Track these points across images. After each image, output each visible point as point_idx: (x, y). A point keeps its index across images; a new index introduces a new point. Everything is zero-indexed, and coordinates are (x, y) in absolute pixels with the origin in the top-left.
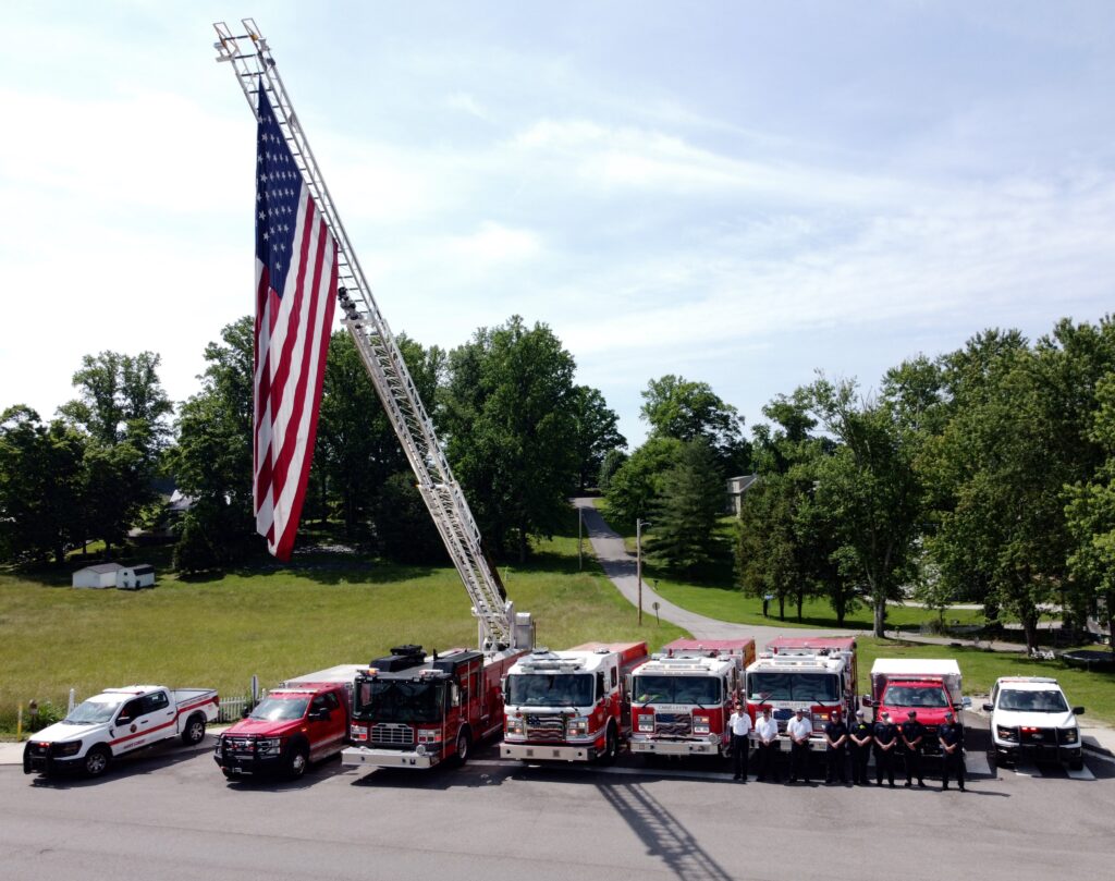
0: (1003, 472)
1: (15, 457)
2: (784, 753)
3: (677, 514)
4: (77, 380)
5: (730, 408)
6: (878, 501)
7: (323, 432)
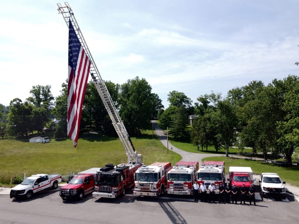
0: (259, 117)
1: (16, 111)
2: (208, 194)
3: (177, 125)
4: (31, 92)
5: (189, 98)
6: (227, 123)
7: (91, 104)
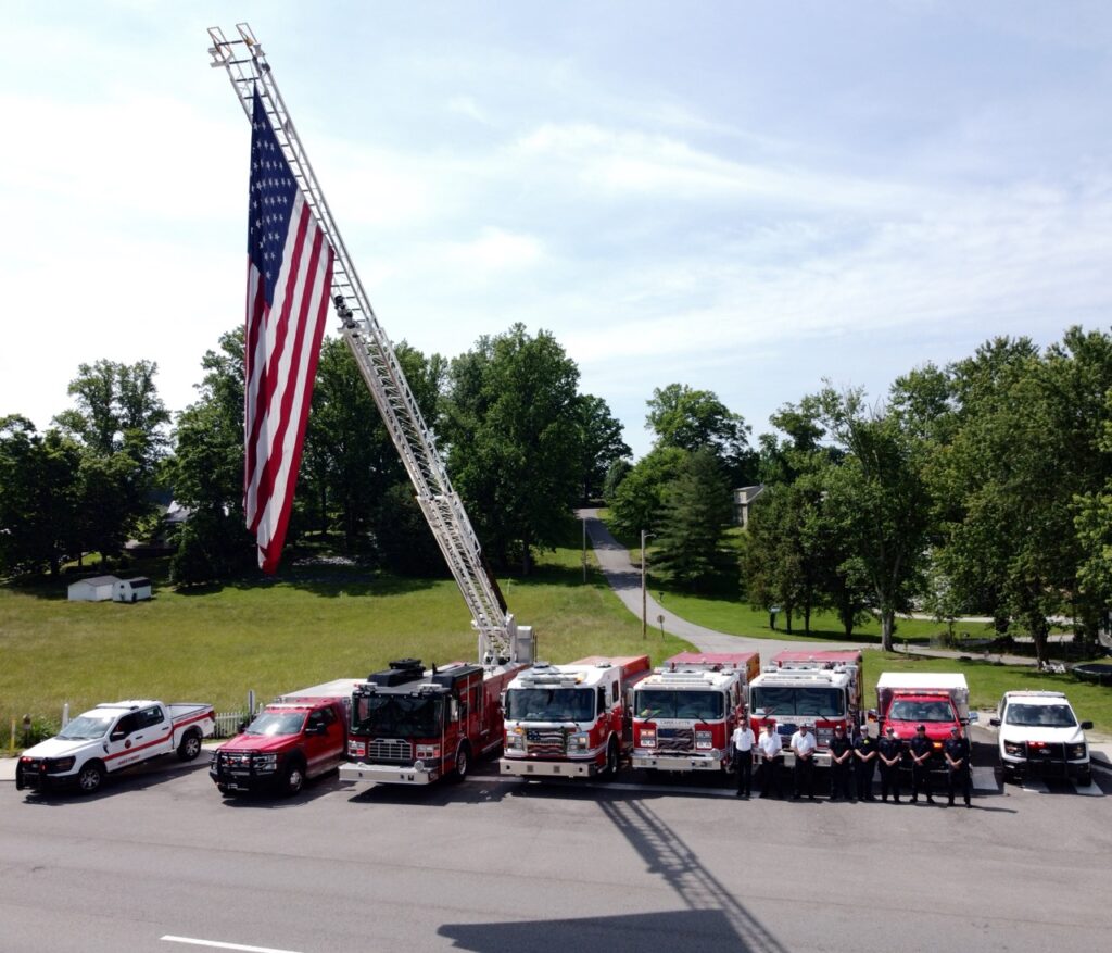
0: (1012, 482)
1: (10, 467)
2: (789, 768)
3: (683, 525)
4: (72, 389)
5: (737, 417)
6: (886, 512)
7: (323, 442)
